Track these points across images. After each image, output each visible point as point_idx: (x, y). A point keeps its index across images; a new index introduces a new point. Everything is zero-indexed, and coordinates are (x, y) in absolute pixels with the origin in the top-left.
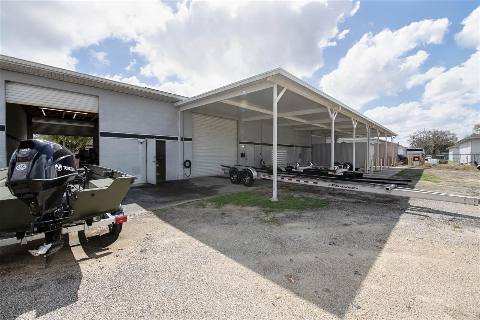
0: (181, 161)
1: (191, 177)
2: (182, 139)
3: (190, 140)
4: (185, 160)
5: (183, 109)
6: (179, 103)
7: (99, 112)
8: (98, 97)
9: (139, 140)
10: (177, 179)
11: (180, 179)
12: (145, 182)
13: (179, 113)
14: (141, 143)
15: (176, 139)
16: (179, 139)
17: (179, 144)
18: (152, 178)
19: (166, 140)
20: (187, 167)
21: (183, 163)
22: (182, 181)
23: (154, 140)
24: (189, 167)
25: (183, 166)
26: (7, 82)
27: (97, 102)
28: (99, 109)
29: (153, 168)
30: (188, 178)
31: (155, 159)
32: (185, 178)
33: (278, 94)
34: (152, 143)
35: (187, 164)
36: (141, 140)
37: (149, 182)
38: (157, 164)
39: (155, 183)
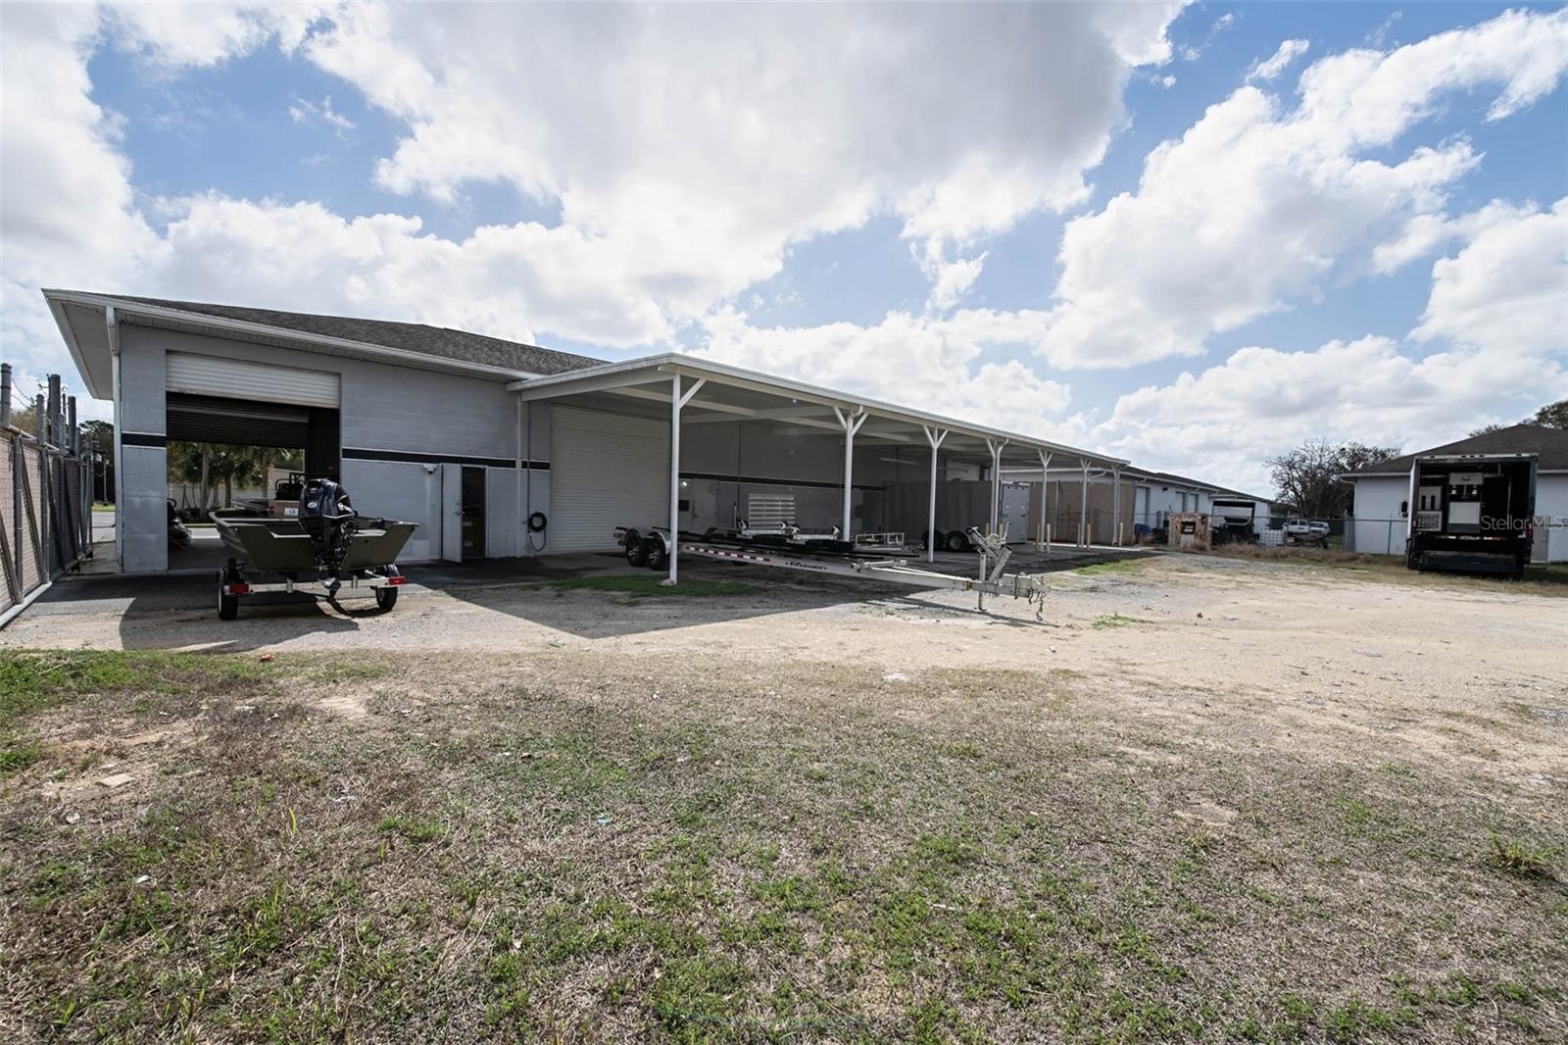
0: (520, 515)
1: (545, 552)
2: (524, 464)
3: (546, 466)
4: (532, 512)
5: (527, 397)
6: (518, 386)
7: (340, 406)
8: (338, 375)
9: (426, 465)
10: (511, 555)
11: (518, 555)
12: (437, 557)
13: (519, 405)
14: (431, 472)
15: (512, 464)
16: (519, 464)
17: (519, 476)
18: (454, 550)
19: (487, 467)
20: (537, 530)
21: (525, 518)
22: (524, 558)
23: (458, 467)
24: (542, 528)
25: (526, 525)
26: (169, 352)
27: (336, 385)
28: (340, 400)
29: (454, 526)
30: (538, 554)
31: (459, 508)
32: (532, 555)
33: (682, 395)
34: (454, 472)
35: (537, 523)
36: (430, 466)
37: (445, 557)
38: (463, 520)
39: (458, 559)
